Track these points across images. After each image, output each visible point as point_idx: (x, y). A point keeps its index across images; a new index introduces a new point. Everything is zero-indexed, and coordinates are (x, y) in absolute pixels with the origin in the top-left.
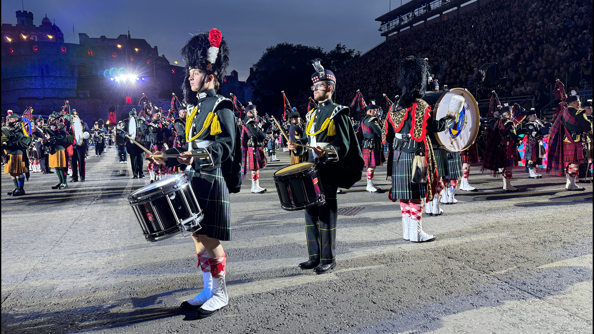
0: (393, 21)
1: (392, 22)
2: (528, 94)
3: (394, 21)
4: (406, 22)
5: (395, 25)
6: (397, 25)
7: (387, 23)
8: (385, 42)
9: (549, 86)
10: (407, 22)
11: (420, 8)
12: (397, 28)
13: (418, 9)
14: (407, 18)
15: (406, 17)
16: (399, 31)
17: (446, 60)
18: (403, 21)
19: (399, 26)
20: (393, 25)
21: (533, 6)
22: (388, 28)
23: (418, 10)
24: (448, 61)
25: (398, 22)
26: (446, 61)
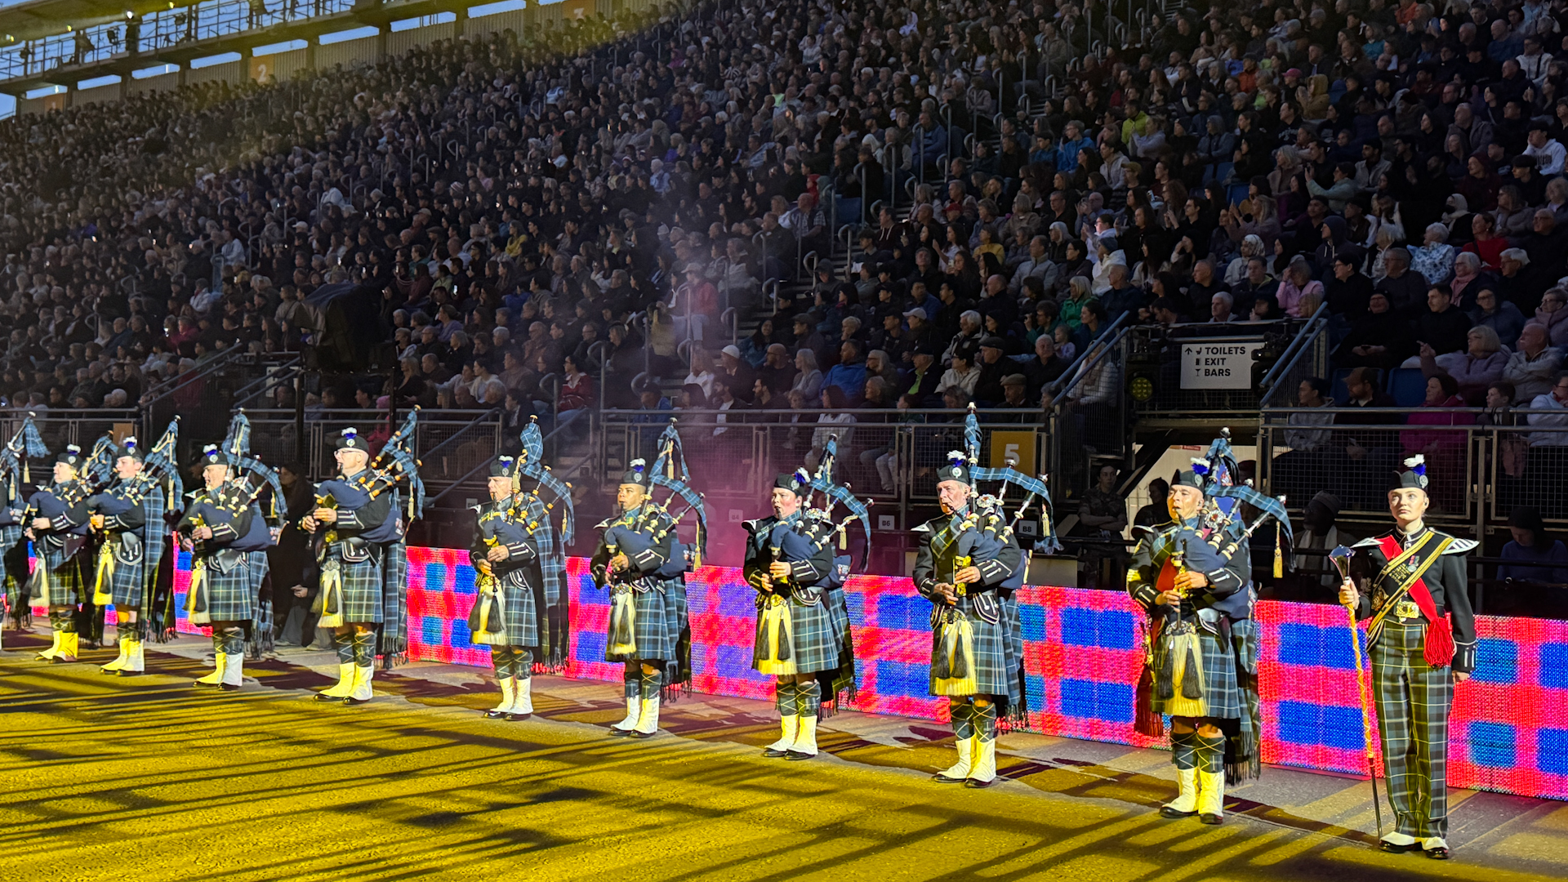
0: (49, 39)
1: (44, 45)
2: (486, 406)
3: (52, 43)
4: (104, 56)
5: (59, 59)
6: (66, 60)
7: (22, 45)
8: (9, 120)
9: (549, 385)
10: (108, 56)
11: (162, 15)
12: (66, 75)
13: (153, 16)
14: (106, 41)
15: (104, 36)
16: (73, 87)
17: (235, 235)
18: (91, 48)
19: (75, 67)
20: (48, 55)
21: (551, 97)
22: (26, 64)
23: (156, 20)
24: (245, 246)
25: (70, 49)
26: (236, 242)
